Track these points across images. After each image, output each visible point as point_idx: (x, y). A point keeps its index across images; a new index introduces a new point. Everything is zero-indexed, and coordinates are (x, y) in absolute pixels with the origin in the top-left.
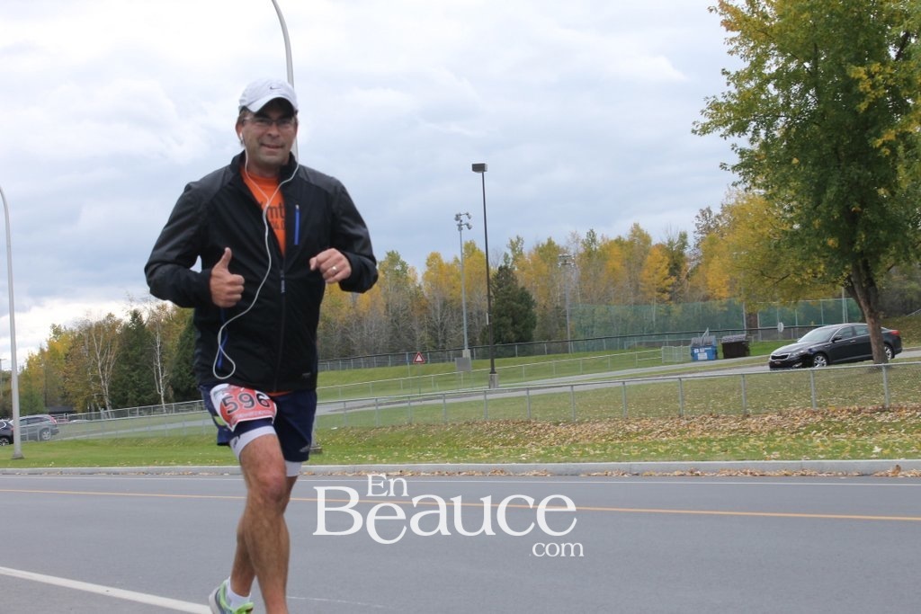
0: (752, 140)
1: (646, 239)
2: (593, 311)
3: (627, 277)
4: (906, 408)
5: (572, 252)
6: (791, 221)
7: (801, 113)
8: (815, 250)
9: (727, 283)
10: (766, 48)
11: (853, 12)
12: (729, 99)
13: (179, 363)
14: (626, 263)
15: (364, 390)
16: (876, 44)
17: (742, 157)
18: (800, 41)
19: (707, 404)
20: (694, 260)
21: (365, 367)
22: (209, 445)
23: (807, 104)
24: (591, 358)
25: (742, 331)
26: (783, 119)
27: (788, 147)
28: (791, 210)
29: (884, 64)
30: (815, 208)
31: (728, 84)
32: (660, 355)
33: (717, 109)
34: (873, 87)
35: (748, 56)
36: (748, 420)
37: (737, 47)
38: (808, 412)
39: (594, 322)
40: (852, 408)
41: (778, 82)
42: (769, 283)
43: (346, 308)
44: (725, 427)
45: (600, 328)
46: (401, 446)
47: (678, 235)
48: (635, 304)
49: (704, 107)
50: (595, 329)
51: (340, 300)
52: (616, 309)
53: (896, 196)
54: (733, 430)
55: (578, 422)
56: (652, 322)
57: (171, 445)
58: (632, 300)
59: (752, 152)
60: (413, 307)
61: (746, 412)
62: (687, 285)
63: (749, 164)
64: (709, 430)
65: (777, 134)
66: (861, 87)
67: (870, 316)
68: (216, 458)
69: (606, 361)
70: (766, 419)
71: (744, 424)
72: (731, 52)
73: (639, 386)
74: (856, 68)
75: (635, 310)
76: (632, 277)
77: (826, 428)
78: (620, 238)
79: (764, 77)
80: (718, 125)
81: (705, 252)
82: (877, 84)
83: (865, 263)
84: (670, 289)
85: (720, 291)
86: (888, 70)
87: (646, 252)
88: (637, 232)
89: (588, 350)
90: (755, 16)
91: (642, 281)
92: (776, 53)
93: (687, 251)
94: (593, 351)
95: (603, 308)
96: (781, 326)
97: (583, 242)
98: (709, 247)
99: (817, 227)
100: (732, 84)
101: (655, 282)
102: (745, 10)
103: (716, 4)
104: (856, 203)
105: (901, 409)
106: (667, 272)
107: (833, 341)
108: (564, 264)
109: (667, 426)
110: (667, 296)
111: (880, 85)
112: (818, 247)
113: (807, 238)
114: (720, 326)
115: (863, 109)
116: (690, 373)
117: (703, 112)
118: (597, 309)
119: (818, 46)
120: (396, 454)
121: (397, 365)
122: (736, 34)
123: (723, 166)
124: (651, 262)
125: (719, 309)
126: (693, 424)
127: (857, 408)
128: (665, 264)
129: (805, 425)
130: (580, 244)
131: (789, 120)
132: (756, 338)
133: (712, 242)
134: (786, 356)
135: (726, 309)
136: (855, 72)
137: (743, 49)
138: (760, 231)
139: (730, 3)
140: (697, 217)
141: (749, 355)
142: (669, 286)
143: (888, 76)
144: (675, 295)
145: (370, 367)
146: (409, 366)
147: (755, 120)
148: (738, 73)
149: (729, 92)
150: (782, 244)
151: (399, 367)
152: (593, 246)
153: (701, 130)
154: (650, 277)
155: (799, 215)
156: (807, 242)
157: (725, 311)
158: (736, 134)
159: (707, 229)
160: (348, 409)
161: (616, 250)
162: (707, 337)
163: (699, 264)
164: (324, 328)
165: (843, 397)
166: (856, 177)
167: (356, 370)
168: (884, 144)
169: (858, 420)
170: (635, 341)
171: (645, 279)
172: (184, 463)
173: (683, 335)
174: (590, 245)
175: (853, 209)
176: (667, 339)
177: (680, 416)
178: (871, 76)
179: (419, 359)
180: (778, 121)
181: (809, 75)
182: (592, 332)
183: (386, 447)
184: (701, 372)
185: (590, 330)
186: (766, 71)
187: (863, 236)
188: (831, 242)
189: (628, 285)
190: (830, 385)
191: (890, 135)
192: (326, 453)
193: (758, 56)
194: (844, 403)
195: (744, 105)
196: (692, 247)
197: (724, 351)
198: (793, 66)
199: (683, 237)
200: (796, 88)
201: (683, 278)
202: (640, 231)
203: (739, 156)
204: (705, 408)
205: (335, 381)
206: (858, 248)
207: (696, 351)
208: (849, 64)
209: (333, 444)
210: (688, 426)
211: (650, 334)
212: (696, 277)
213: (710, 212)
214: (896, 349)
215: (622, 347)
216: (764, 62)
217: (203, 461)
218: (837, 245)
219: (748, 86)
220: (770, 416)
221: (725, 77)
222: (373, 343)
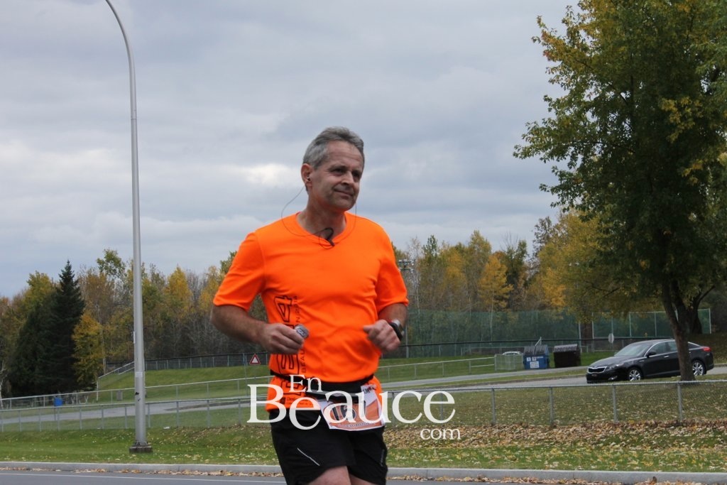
0: (571, 165)
1: (486, 247)
2: (431, 317)
3: (466, 283)
4: (698, 424)
5: (412, 257)
6: (605, 242)
7: (617, 140)
8: (628, 270)
9: (564, 292)
10: (586, 78)
11: (666, 48)
12: (550, 125)
13: (18, 358)
14: (465, 270)
15: (202, 389)
16: (687, 78)
17: (561, 180)
18: (618, 72)
19: (520, 414)
20: (532, 269)
21: (205, 367)
22: (43, 441)
23: (623, 131)
24: (426, 363)
25: (576, 341)
26: (599, 145)
27: (604, 172)
28: (607, 231)
29: (693, 97)
30: (628, 230)
31: (550, 110)
32: (494, 363)
33: (538, 134)
34: (683, 118)
35: (568, 85)
36: (555, 430)
37: (558, 77)
38: (609, 425)
39: (432, 327)
40: (649, 422)
41: (596, 110)
42: (600, 295)
43: (187, 307)
44: (533, 436)
45: (439, 333)
46: (229, 447)
47: (518, 243)
48: (474, 310)
49: (526, 132)
50: (432, 334)
51: (182, 300)
52: (455, 315)
53: (706, 220)
54: (540, 440)
55: (398, 428)
56: (489, 330)
57: (7, 440)
58: (470, 306)
59: (571, 174)
60: (254, 308)
61: (553, 423)
62: (525, 294)
63: (567, 186)
64: (518, 439)
65: (595, 159)
66: (671, 119)
67: (678, 334)
68: (50, 454)
69: (439, 367)
70: (571, 430)
71: (550, 434)
72: (552, 81)
73: (461, 394)
74: (666, 101)
75: (472, 317)
76: (471, 284)
77: (624, 441)
78: (460, 244)
79: (582, 105)
80: (538, 148)
81: (543, 261)
82: (686, 116)
83: (675, 283)
84: (507, 297)
85: (556, 301)
86: (697, 103)
87: (486, 259)
88: (478, 240)
89: (426, 355)
90: (576, 47)
91: (480, 288)
92: (595, 83)
93: (526, 260)
94: (430, 356)
95: (439, 315)
96: (612, 338)
97: (424, 248)
98: (547, 256)
99: (630, 248)
100: (553, 110)
101: (493, 290)
102: (567, 41)
103: (540, 35)
104: (667, 227)
105: (693, 424)
106: (504, 280)
107: (648, 356)
108: (404, 269)
109: (480, 434)
110: (503, 304)
111: (689, 117)
112: (631, 267)
113: (621, 258)
114: (555, 336)
115: (674, 139)
116: (517, 381)
117: (524, 136)
118: (435, 315)
119: (634, 77)
120: (220, 455)
121: (236, 365)
122: (558, 63)
123: (543, 187)
124: (489, 270)
125: (555, 318)
126: (504, 433)
127: (653, 422)
128: (505, 271)
129: (606, 437)
130: (420, 250)
131: (606, 146)
132: (590, 347)
133: (550, 252)
134: (603, 369)
135: (562, 318)
136: (665, 105)
137: (564, 78)
138: (591, 244)
139: (553, 34)
140: (537, 226)
141: (580, 365)
142: (507, 294)
143: (697, 109)
144: (512, 302)
145: (209, 366)
146: (244, 368)
147: (573, 145)
148: (558, 101)
149: (549, 119)
150: (596, 263)
151: (237, 368)
152: (434, 253)
153: (522, 153)
154: (487, 284)
155: (613, 236)
156: (620, 262)
157: (561, 321)
158: (555, 158)
159: (546, 239)
160: (182, 408)
161: (456, 257)
162: (540, 346)
163: (537, 273)
164: (165, 327)
165: (646, 411)
166: (667, 204)
167: (194, 370)
168: (692, 172)
169: (654, 434)
170: (470, 348)
171: (482, 286)
172: (19, 458)
173: (520, 343)
174: (431, 250)
175: (665, 233)
176: (501, 347)
177: (493, 425)
178: (680, 108)
179: (255, 361)
180: (595, 147)
181: (625, 104)
182: (430, 337)
183: (215, 447)
184: (528, 381)
185: (428, 335)
186: (586, 99)
187: (673, 258)
188: (643, 263)
189: (467, 292)
190: (637, 399)
191: (698, 165)
192: (156, 452)
193: (577, 85)
194: (646, 417)
195: (563, 131)
196: (531, 256)
197: (555, 360)
198: (610, 94)
199: (523, 245)
200: (613, 116)
201: (521, 286)
202: (481, 239)
203: (558, 178)
204: (517, 418)
205: (173, 379)
206: (667, 269)
207: (528, 359)
208: (660, 96)
209: (165, 443)
210: (499, 435)
211: (487, 340)
212: (533, 286)
213: (549, 222)
214: (708, 365)
215: (459, 355)
216: (583, 91)
217: (37, 457)
218: (649, 267)
219: (568, 113)
220: (574, 428)
221: (547, 103)
222: (212, 342)
